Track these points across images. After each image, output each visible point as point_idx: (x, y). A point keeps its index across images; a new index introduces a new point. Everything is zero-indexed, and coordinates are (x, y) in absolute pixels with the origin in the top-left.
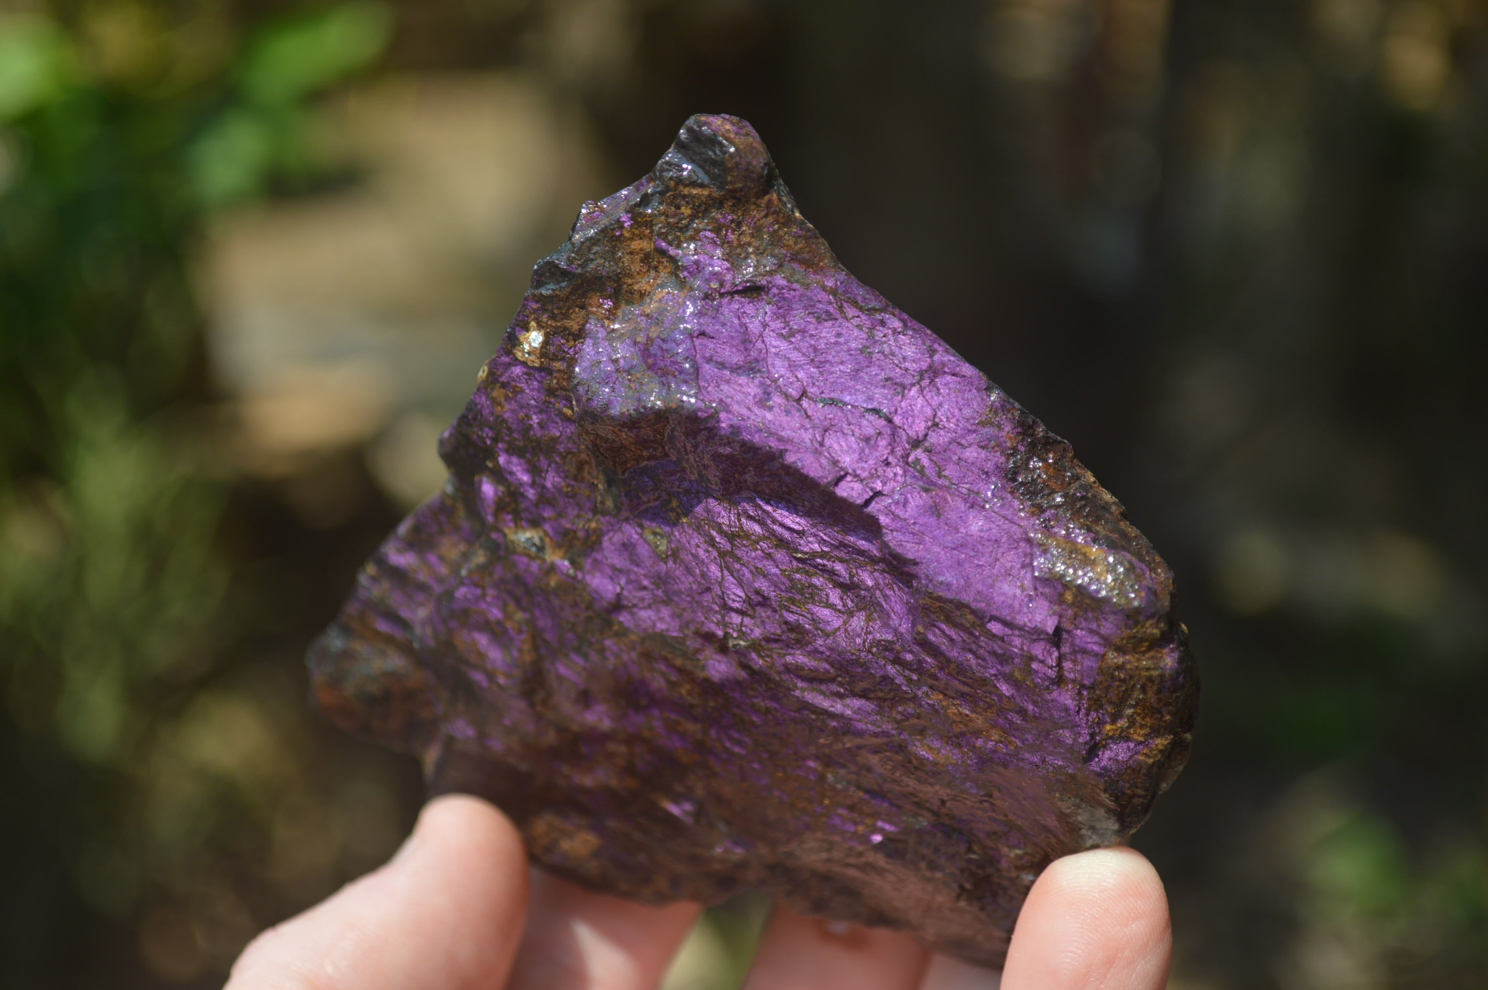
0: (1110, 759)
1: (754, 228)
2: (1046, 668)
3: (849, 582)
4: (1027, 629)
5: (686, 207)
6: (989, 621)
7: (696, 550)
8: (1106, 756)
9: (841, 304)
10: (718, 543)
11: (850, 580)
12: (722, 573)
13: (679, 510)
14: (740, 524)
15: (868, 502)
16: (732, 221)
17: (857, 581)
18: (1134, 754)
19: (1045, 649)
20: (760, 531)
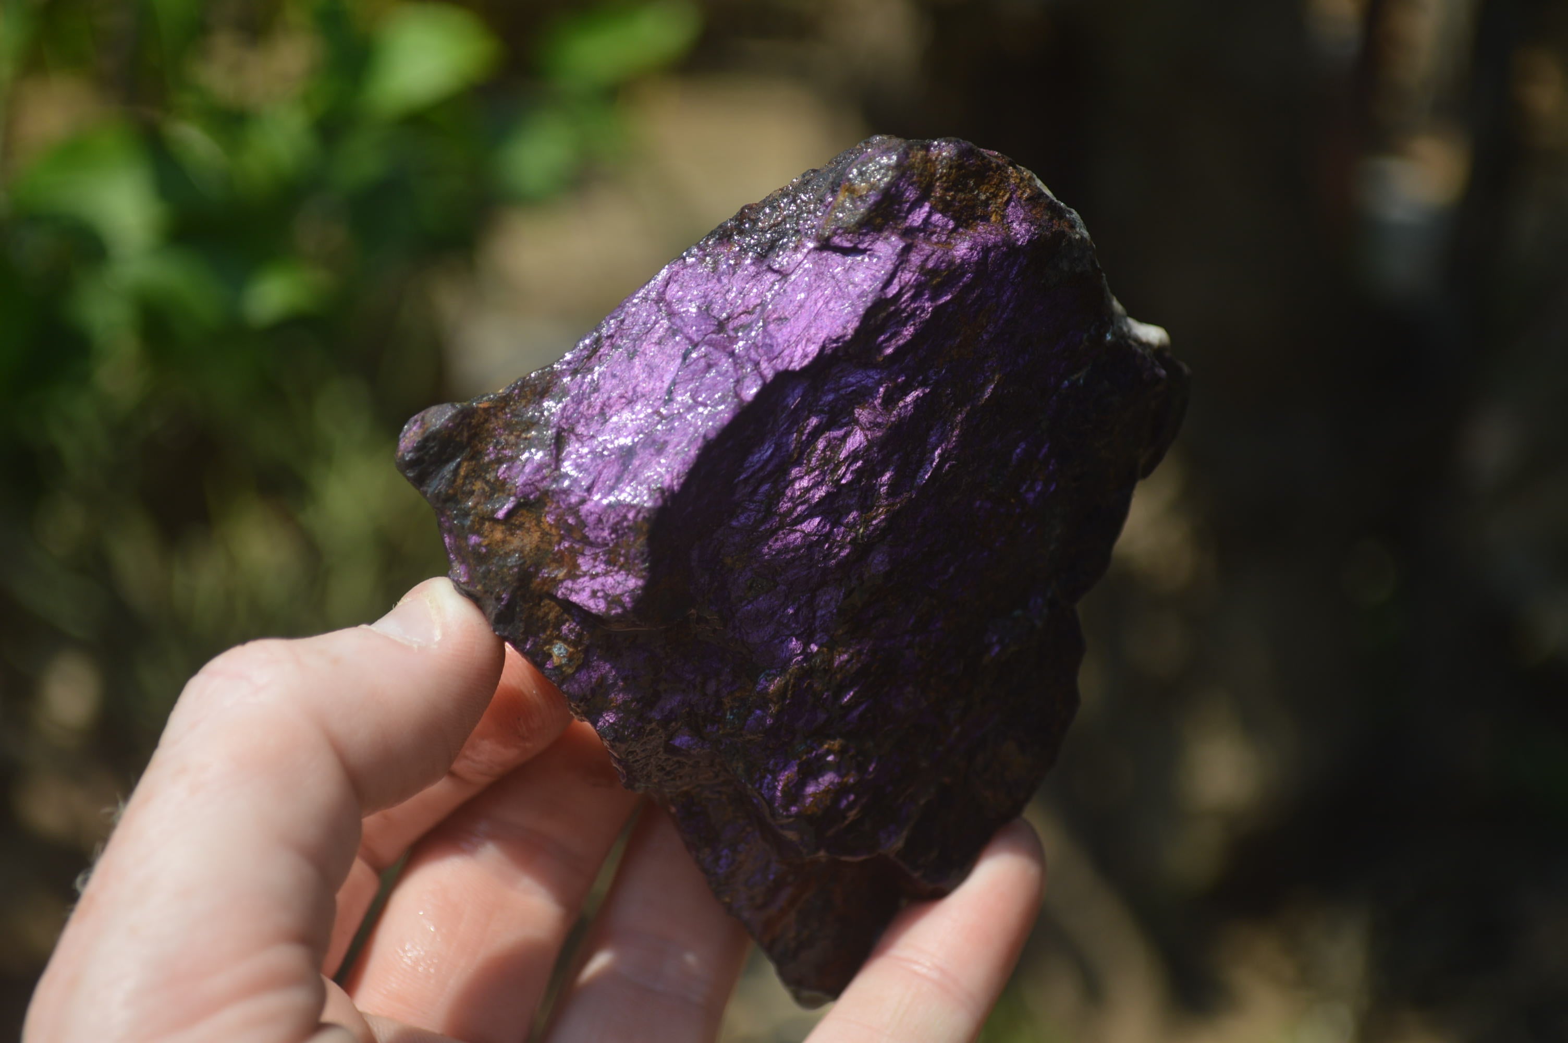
0: (1020, 224)
1: (505, 430)
2: (934, 256)
3: (827, 416)
4: (897, 263)
5: (473, 485)
6: (885, 294)
7: (773, 550)
8: (1018, 227)
9: (586, 368)
10: (771, 527)
11: (825, 414)
12: (798, 531)
13: (735, 558)
14: (758, 502)
15: (762, 376)
16: (495, 447)
17: (827, 407)
18: (1020, 204)
19: (917, 253)
20: (769, 485)
